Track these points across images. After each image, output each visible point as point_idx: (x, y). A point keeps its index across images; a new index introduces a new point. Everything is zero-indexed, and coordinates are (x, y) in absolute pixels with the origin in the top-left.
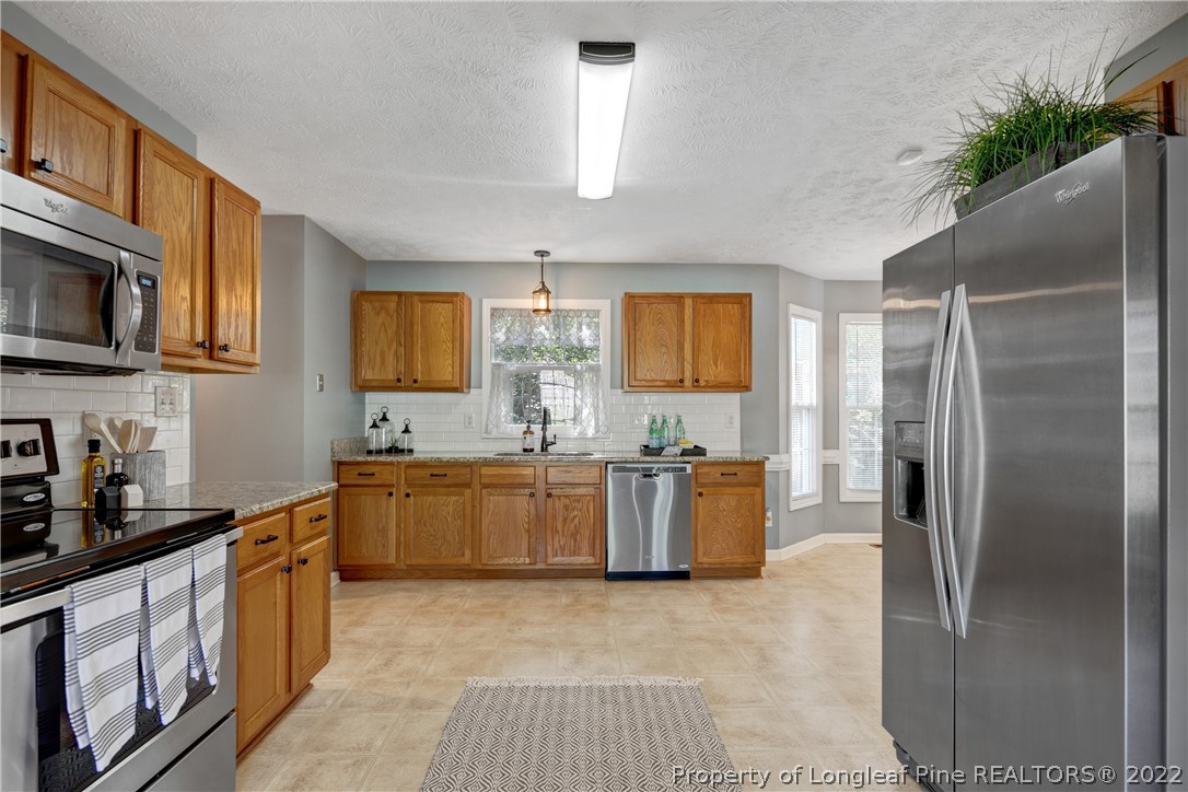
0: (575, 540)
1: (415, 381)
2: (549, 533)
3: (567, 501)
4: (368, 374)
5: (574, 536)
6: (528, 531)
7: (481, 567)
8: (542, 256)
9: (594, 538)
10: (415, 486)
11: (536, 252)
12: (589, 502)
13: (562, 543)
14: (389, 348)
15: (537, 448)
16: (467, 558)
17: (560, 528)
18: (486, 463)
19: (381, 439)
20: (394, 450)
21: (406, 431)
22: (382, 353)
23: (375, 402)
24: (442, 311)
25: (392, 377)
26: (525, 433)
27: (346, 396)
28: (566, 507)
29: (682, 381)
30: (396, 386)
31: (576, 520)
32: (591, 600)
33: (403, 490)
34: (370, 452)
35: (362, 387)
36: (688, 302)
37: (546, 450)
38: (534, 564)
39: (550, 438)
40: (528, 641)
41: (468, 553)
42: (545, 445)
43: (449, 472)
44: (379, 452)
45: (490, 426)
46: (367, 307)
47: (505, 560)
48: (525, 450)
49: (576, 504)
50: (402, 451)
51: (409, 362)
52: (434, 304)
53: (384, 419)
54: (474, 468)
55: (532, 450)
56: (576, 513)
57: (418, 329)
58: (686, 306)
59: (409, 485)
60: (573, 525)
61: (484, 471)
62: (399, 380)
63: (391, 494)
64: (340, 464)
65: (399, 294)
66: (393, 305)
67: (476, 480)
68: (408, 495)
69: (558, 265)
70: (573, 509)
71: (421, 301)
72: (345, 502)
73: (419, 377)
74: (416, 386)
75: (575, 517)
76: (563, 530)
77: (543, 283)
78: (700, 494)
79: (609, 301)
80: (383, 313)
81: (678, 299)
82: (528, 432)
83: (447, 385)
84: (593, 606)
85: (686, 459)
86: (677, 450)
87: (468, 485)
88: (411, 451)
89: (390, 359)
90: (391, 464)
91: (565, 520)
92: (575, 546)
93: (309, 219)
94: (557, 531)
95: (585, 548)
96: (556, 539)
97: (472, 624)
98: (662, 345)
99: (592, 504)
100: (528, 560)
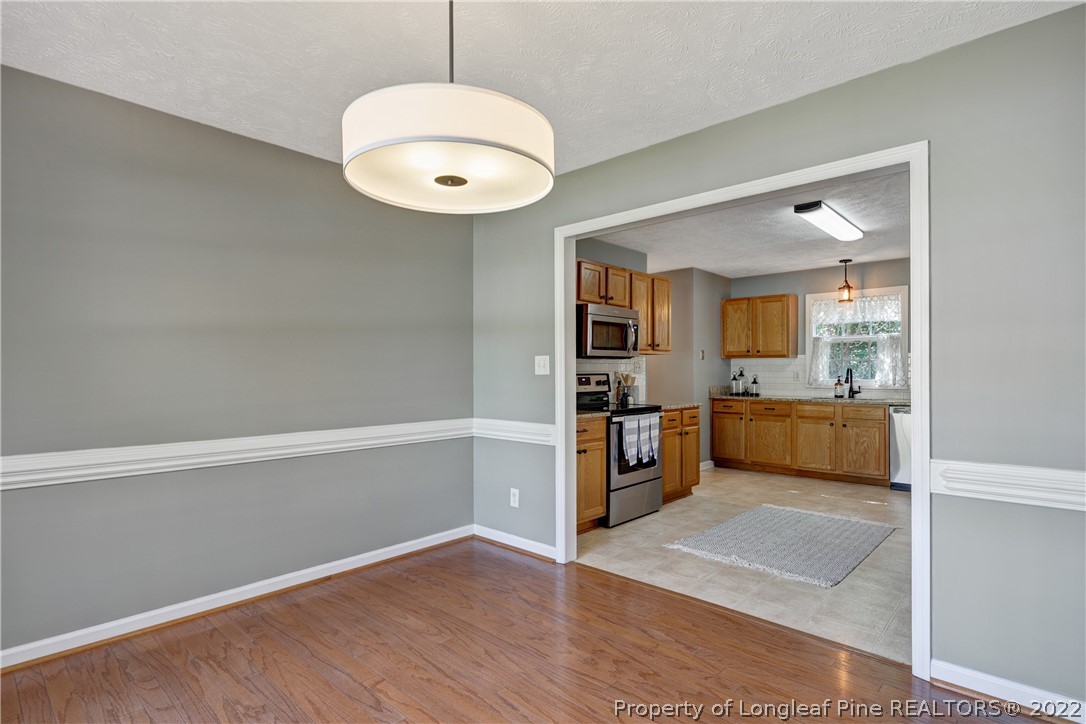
0: (865, 457)
1: (758, 352)
2: (845, 451)
3: (858, 431)
4: (730, 348)
5: (864, 454)
6: (830, 448)
7: (797, 468)
8: (846, 262)
9: (879, 457)
10: (756, 414)
11: (841, 261)
12: (876, 432)
13: (854, 458)
14: (743, 331)
15: (846, 395)
16: (788, 461)
17: (853, 448)
18: (800, 402)
19: (739, 386)
20: (746, 393)
21: (755, 382)
22: (739, 336)
23: (736, 365)
24: (775, 306)
25: (745, 349)
26: (836, 384)
27: (718, 362)
28: (858, 435)
30: (747, 355)
31: (865, 444)
33: (749, 418)
34: (732, 395)
35: (728, 357)
37: (853, 397)
38: (834, 471)
39: (856, 388)
41: (788, 458)
42: (852, 393)
43: (776, 407)
44: (738, 394)
45: (812, 380)
46: (730, 308)
47: (814, 466)
48: (836, 396)
49: (864, 433)
50: (752, 395)
51: (755, 341)
52: (771, 304)
53: (741, 375)
54: (793, 406)
55: (842, 397)
56: (865, 439)
57: (760, 320)
59: (752, 414)
60: (862, 447)
61: (799, 407)
62: (748, 351)
63: (741, 419)
64: (714, 400)
65: (749, 299)
66: (745, 306)
67: (794, 413)
68: (751, 420)
70: (864, 436)
71: (762, 302)
72: (716, 421)
73: (761, 349)
74: (759, 355)
75: (864, 442)
76: (855, 450)
77: (846, 281)
80: (739, 312)
82: (839, 383)
83: (779, 353)
87: (789, 416)
88: (757, 395)
89: (743, 338)
90: (742, 401)
91: (857, 443)
92: (864, 461)
93: (697, 269)
94: (851, 450)
95: (873, 464)
96: (850, 455)
99: (878, 434)
100: (829, 468)
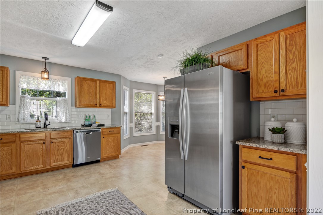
0: (62, 156)
2: (51, 155)
3: (59, 144)
5: (61, 155)
6: (43, 156)
7: (20, 172)
8: (45, 59)
9: (69, 155)
11: (43, 58)
12: (67, 143)
13: (57, 158)
15: (42, 126)
16: (14, 170)
17: (56, 153)
18: (23, 133)
26: (37, 121)
28: (58, 146)
29: (96, 105)
31: (62, 150)
32: (71, 174)
36: (98, 82)
37: (46, 127)
38: (45, 167)
39: (47, 122)
40: (54, 193)
41: (14, 168)
42: (45, 125)
45: (20, 119)
47: (33, 168)
48: (37, 127)
49: (62, 144)
54: (17, 135)
55: (40, 127)
56: (62, 147)
58: (97, 83)
60: (61, 152)
61: (22, 136)
67: (18, 140)
69: (51, 64)
70: (61, 146)
75: (62, 149)
76: (57, 154)
77: (46, 69)
78: (104, 137)
79: (71, 78)
81: (95, 81)
84: (73, 176)
85: (100, 127)
86: (96, 125)
87: (13, 142)
91: (58, 150)
92: (62, 158)
94: (55, 154)
95: (66, 158)
96: (54, 157)
97: (25, 193)
98: (90, 94)
99: (68, 144)
100: (42, 166)
